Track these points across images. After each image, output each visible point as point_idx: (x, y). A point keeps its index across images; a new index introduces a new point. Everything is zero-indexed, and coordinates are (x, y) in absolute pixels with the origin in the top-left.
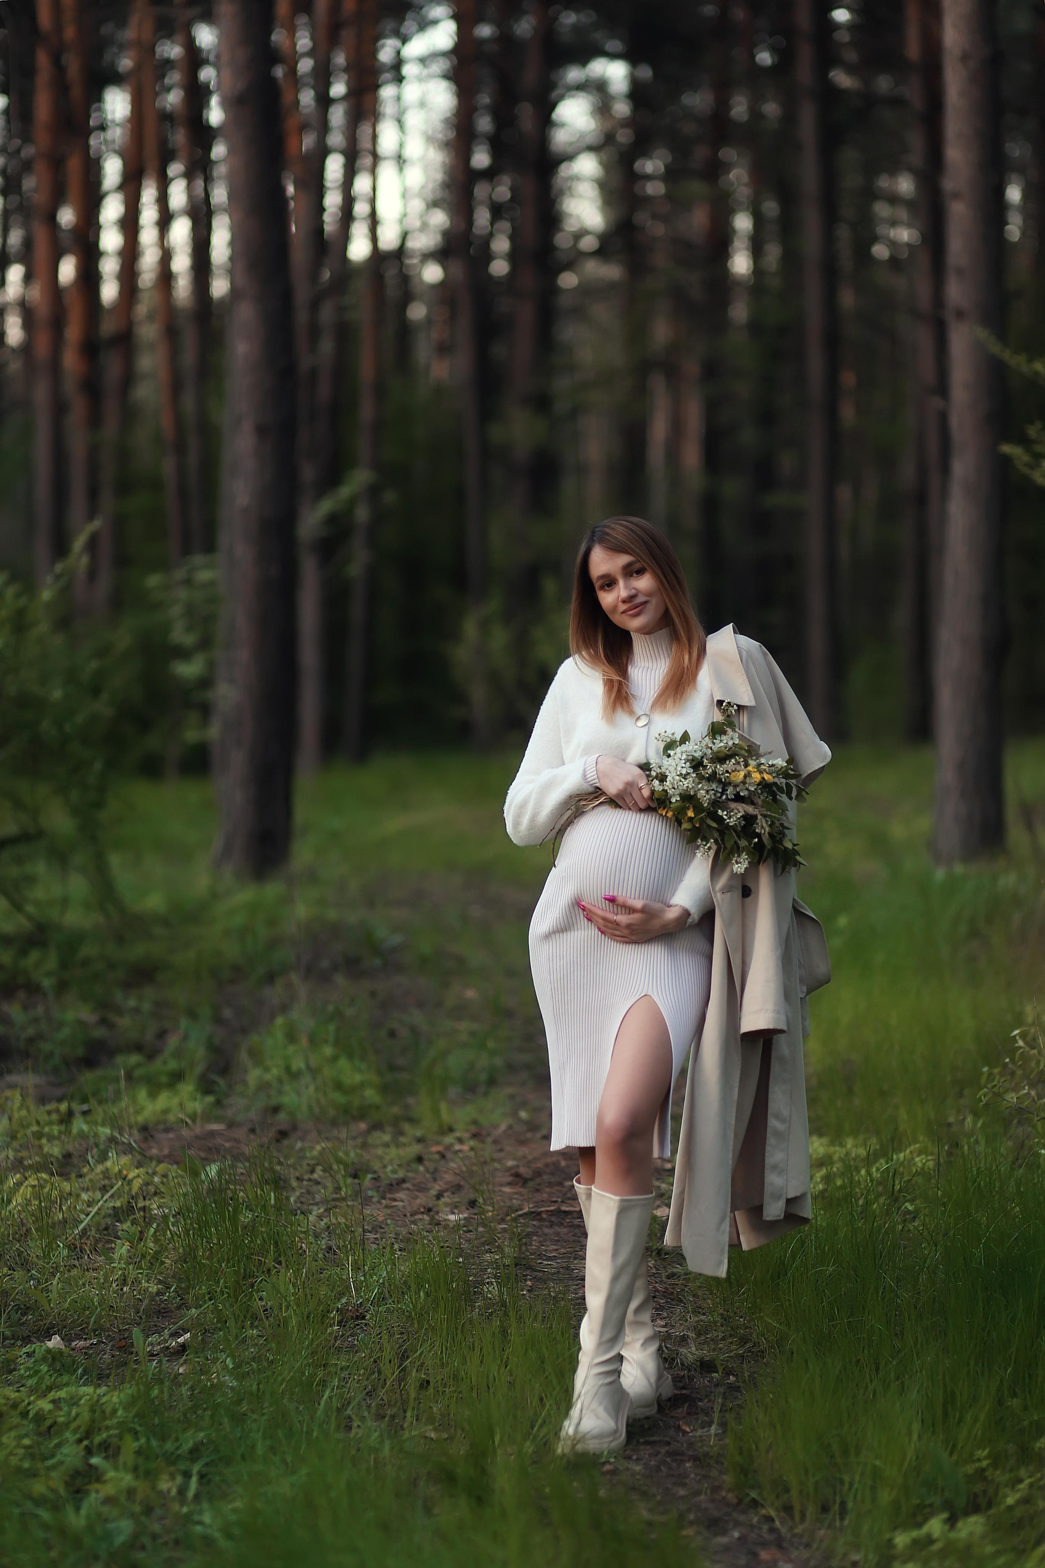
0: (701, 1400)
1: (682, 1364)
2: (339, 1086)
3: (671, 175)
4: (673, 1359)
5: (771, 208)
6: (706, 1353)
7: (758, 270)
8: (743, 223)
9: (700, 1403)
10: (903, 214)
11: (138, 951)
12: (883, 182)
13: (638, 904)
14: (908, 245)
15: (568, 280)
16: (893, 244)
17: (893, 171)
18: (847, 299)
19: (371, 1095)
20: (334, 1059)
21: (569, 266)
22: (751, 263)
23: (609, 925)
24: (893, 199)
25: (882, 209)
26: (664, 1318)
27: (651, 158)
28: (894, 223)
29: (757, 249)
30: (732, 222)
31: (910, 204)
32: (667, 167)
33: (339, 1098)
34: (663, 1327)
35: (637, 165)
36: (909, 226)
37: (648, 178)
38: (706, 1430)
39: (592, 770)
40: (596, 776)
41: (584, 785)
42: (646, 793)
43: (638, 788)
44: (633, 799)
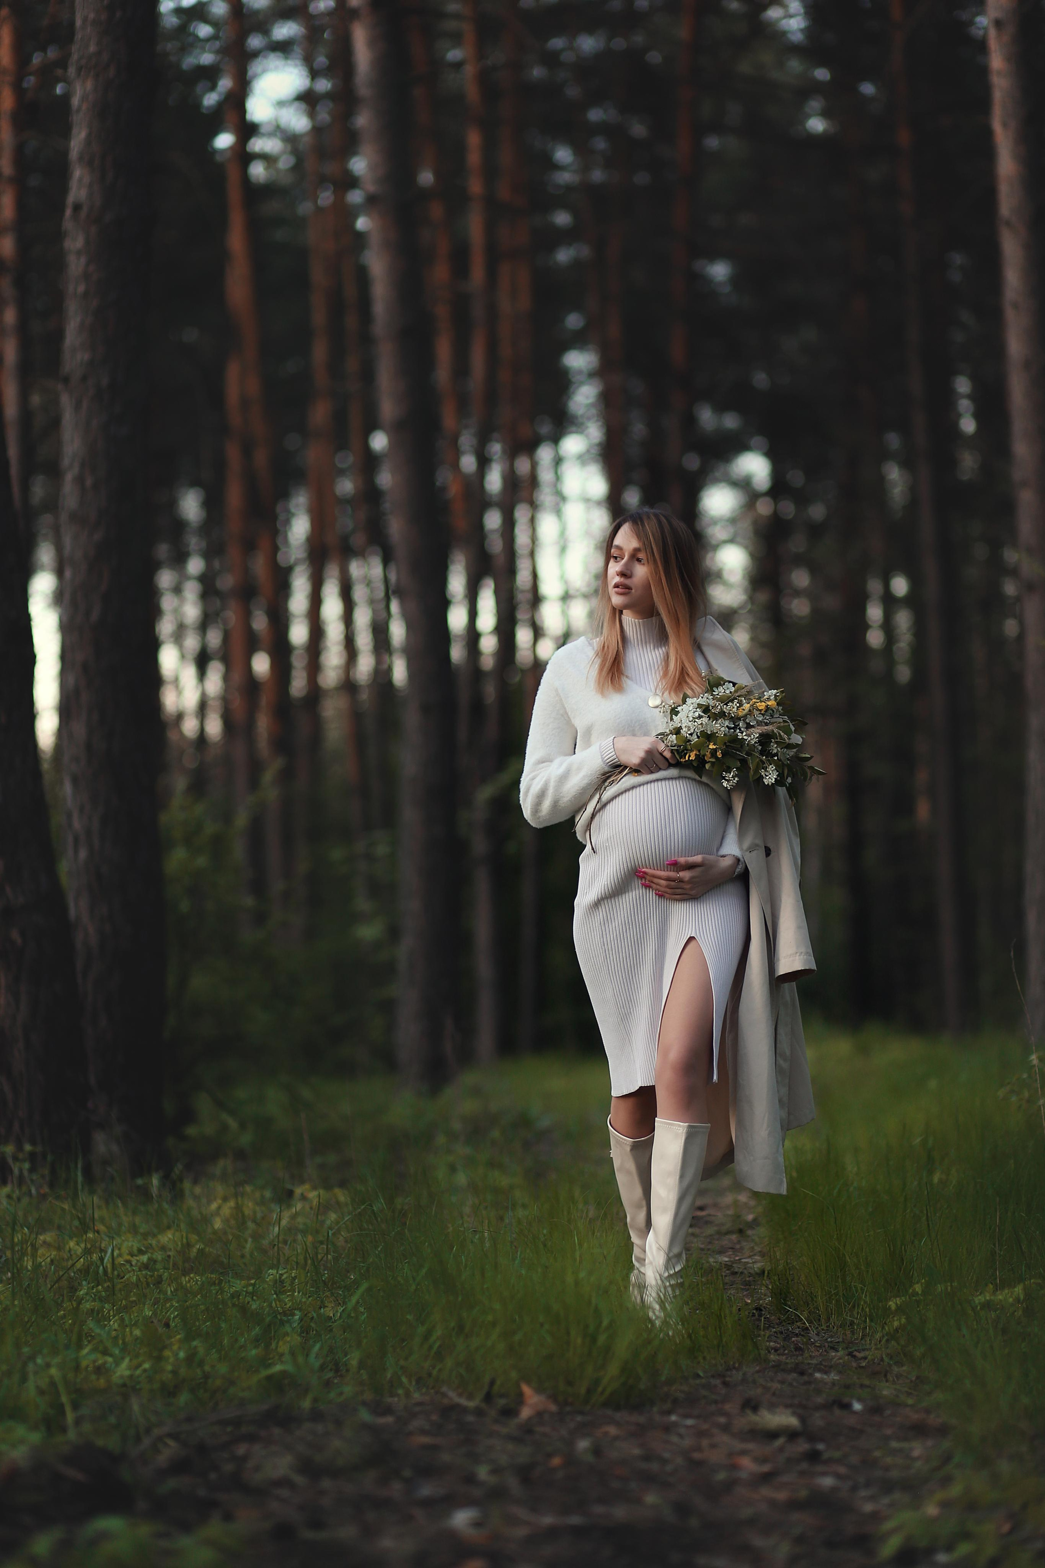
39: (609, 752)
40: (615, 756)
41: (605, 766)
42: (667, 754)
43: (659, 752)
44: (655, 763)
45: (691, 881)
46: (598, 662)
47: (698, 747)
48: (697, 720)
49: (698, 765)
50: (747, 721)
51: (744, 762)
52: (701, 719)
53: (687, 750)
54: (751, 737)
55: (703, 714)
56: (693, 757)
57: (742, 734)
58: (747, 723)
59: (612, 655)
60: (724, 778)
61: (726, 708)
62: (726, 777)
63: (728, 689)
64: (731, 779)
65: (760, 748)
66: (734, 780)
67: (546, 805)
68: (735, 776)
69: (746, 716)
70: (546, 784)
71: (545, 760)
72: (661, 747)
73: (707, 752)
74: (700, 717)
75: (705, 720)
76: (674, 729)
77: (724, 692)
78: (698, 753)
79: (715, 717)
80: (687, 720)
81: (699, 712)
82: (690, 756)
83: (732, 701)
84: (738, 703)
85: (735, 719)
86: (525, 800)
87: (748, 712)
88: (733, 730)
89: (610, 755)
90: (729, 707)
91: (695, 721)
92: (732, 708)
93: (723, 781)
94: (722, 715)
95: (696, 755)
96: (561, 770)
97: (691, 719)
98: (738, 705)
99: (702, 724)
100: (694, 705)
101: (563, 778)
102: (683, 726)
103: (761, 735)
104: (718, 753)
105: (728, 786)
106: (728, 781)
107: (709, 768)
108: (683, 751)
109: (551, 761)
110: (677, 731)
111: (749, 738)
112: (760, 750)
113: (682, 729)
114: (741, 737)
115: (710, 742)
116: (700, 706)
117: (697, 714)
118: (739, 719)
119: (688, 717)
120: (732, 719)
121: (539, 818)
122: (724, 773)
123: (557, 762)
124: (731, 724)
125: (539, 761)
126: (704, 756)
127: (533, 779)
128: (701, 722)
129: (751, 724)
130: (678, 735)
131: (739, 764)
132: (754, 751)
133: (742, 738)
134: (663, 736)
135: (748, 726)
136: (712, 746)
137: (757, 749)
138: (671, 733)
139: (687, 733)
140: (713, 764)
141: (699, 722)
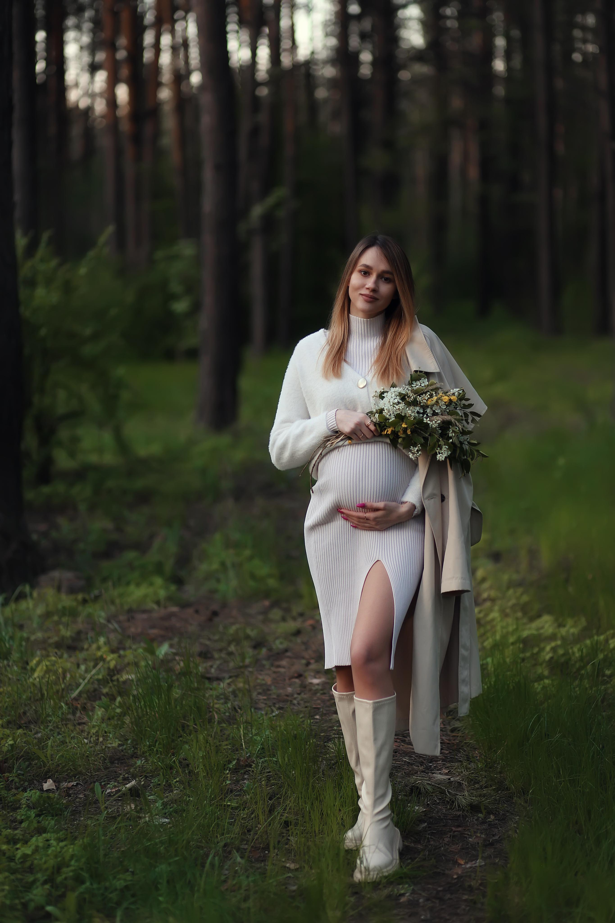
0: (471, 836)
1: (459, 806)
2: (253, 576)
3: (461, 16)
4: (453, 802)
5: (516, 33)
6: (475, 800)
7: (509, 69)
8: (500, 42)
9: (470, 839)
10: (590, 36)
11: (140, 484)
12: (579, 18)
13: (381, 505)
14: (592, 53)
15: (404, 75)
16: (585, 54)
17: (584, 13)
18: (559, 84)
19: (272, 582)
20: (251, 558)
21: (404, 67)
22: (506, 64)
23: (361, 520)
24: (584, 28)
25: (577, 33)
26: (448, 767)
27: (449, 7)
28: (585, 41)
29: (508, 57)
30: (494, 41)
31: (593, 30)
32: (459, 12)
33: (252, 583)
34: (446, 774)
35: (441, 11)
36: (593, 43)
37: (448, 18)
38: (474, 862)
39: (332, 421)
40: (336, 424)
41: (328, 432)
42: (372, 427)
43: (366, 425)
44: (363, 433)
45: (375, 519)
46: (327, 348)
47: (393, 424)
48: (395, 406)
49: (393, 438)
50: (434, 409)
51: (426, 439)
52: (399, 405)
53: (387, 426)
54: (434, 423)
55: (401, 401)
56: (389, 432)
57: (427, 419)
58: (433, 410)
59: (338, 344)
60: (411, 451)
61: (419, 398)
62: (413, 450)
63: (423, 383)
64: (415, 452)
65: (440, 431)
66: (418, 453)
67: (286, 455)
68: (420, 450)
69: (433, 405)
70: (287, 440)
71: (288, 421)
72: (368, 422)
73: (401, 429)
74: (399, 403)
75: (402, 405)
76: (379, 410)
77: (420, 385)
78: (394, 430)
79: (409, 404)
80: (388, 405)
81: (398, 399)
82: (387, 431)
83: (426, 393)
84: (429, 395)
85: (425, 407)
86: (272, 450)
87: (435, 403)
88: (422, 415)
89: (333, 424)
90: (421, 398)
91: (394, 407)
92: (423, 399)
93: (410, 453)
94: (415, 403)
95: (392, 431)
96: (298, 431)
97: (392, 404)
98: (429, 397)
99: (399, 409)
100: (396, 393)
101: (299, 437)
102: (385, 408)
103: (443, 422)
104: (408, 431)
105: (413, 457)
106: (413, 454)
107: (401, 441)
108: (384, 426)
109: (292, 422)
110: (381, 411)
111: (431, 423)
112: (440, 433)
113: (384, 411)
114: (425, 422)
115: (403, 421)
116: (400, 394)
117: (396, 401)
118: (427, 407)
119: (389, 402)
120: (422, 407)
121: (282, 463)
122: (412, 447)
123: (297, 423)
124: (421, 410)
125: (282, 422)
126: (398, 432)
127: (278, 434)
128: (398, 407)
129: (436, 411)
130: (381, 414)
131: (422, 441)
132: (435, 433)
133: (427, 423)
134: (370, 414)
135: (435, 414)
136: (404, 426)
137: (438, 432)
138: (377, 412)
139: (387, 414)
140: (404, 439)
141: (397, 407)
